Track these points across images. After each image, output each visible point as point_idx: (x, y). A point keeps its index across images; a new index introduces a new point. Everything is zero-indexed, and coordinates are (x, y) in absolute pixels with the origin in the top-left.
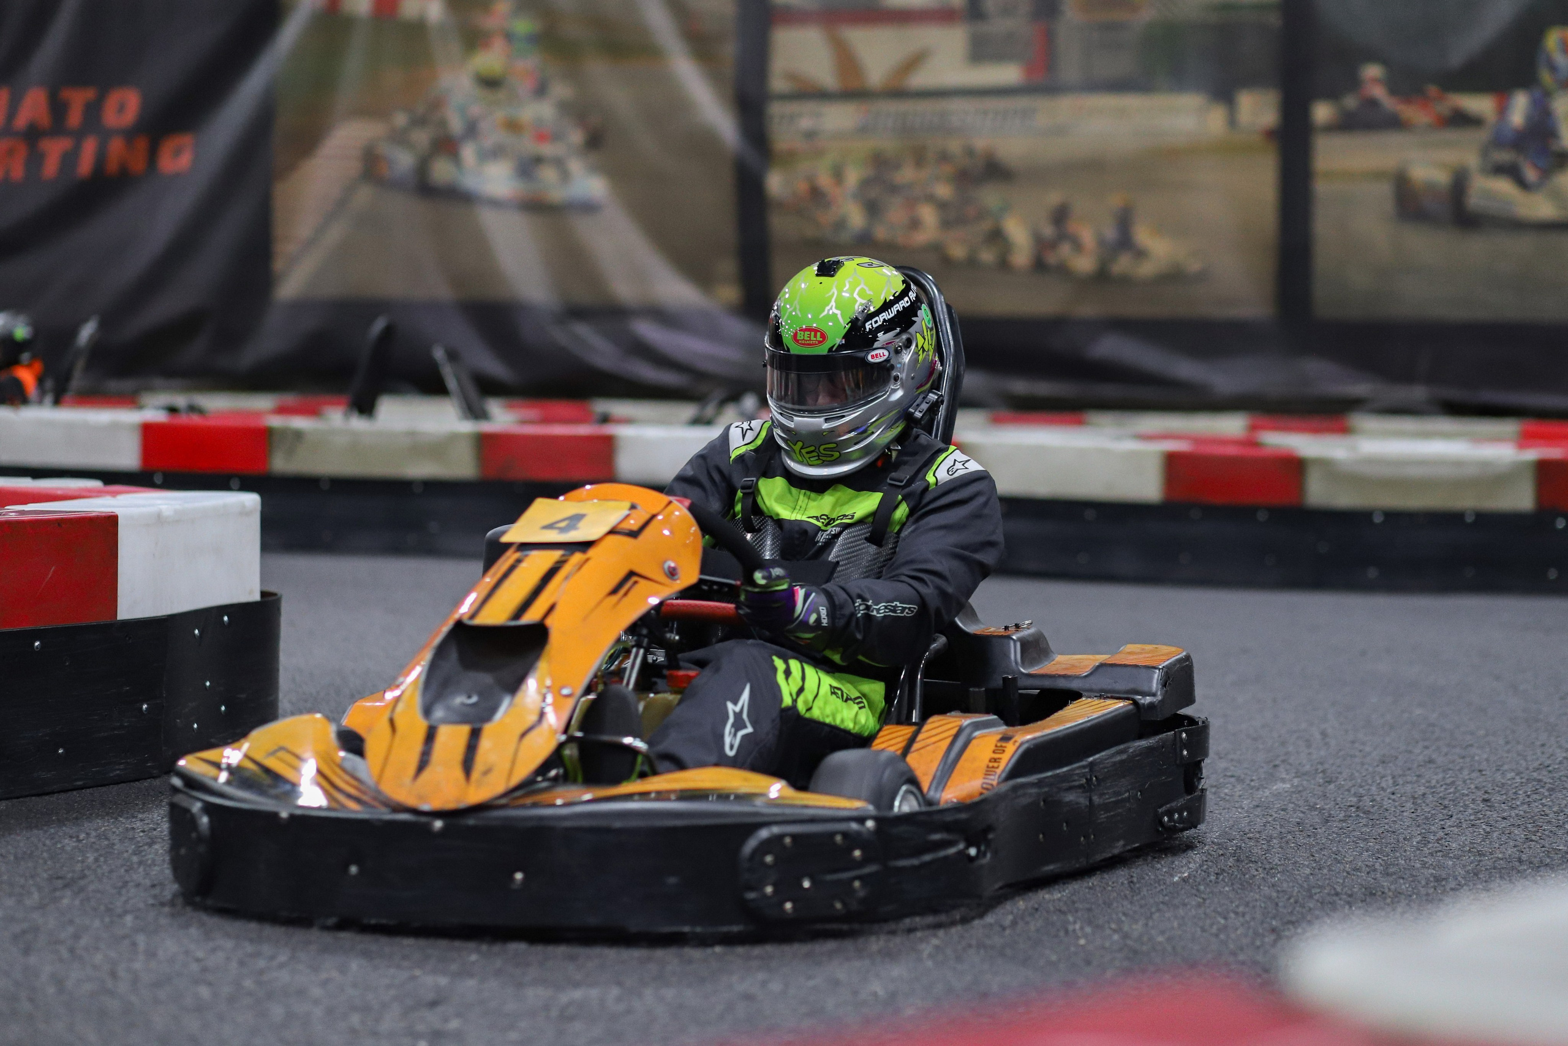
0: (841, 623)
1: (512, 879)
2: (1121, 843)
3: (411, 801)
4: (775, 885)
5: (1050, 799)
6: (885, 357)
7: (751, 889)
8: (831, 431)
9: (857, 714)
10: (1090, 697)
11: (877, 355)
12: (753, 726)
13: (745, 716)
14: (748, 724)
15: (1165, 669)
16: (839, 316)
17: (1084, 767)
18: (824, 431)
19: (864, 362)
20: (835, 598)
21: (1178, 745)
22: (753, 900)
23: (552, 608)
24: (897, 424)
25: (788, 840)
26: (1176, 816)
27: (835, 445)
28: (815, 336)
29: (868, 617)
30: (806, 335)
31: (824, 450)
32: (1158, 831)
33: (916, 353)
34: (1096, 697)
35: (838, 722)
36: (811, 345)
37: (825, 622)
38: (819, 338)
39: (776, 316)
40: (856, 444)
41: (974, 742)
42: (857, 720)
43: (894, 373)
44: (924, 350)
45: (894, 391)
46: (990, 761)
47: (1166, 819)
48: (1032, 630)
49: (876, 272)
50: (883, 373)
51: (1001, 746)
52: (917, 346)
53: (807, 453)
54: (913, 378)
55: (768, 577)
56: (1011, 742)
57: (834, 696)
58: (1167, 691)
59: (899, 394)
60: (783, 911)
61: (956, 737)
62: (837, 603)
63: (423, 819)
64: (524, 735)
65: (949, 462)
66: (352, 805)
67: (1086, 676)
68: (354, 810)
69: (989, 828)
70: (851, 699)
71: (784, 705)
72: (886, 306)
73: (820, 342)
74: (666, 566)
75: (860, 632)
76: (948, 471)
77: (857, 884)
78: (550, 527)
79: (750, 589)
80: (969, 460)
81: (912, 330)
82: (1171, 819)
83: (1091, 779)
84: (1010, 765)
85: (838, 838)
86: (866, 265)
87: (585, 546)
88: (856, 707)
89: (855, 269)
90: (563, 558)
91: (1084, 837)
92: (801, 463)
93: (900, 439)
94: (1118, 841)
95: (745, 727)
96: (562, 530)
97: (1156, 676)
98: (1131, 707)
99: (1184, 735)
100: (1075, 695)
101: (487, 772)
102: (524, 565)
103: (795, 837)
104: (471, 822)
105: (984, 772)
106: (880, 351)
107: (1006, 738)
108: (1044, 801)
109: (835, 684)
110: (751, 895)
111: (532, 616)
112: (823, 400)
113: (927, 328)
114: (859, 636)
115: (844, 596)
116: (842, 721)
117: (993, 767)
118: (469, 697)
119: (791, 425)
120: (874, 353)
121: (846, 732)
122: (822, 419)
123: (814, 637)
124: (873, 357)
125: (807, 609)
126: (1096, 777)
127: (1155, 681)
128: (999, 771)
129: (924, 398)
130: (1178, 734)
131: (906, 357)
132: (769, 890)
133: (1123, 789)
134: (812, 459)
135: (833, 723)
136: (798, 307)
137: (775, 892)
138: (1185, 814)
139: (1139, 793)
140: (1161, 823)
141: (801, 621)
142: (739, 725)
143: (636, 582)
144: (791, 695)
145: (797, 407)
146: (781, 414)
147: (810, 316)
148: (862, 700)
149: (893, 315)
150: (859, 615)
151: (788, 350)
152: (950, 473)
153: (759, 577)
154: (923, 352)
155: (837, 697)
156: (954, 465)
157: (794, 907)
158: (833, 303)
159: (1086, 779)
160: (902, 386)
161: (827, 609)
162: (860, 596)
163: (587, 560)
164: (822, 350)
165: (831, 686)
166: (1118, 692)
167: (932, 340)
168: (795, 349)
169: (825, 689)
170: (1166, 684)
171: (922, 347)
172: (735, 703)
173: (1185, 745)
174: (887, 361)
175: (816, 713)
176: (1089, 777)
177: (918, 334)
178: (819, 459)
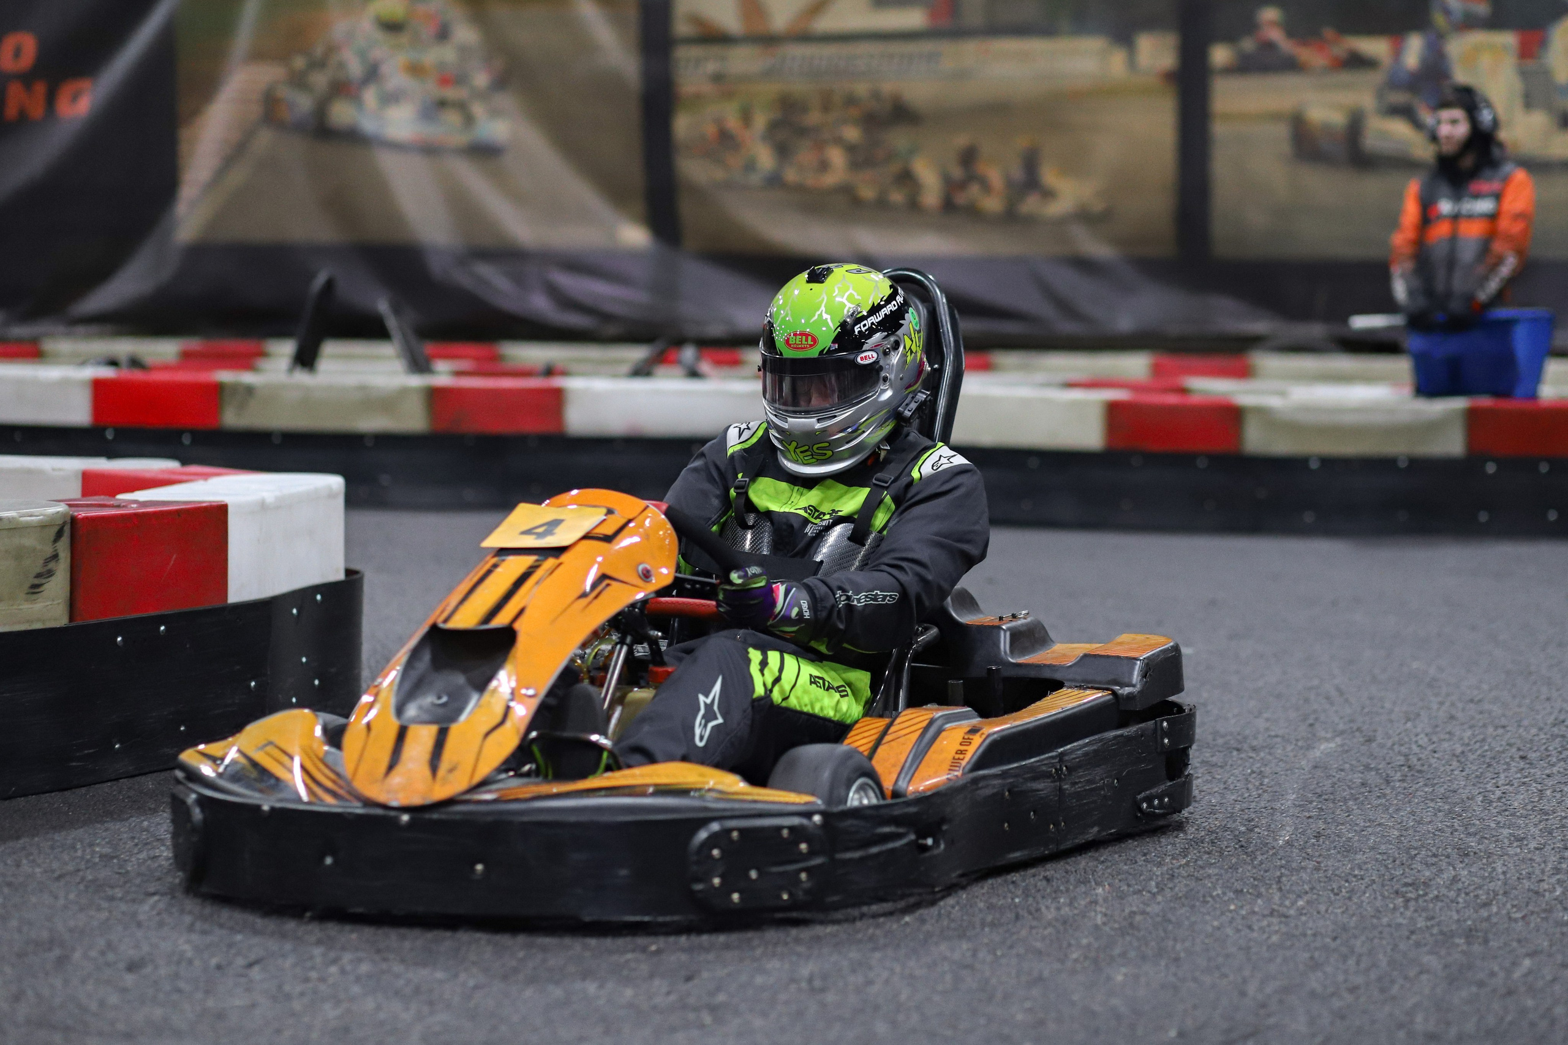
0: (824, 614)
1: (473, 870)
2: (1096, 829)
3: (381, 796)
4: (722, 876)
5: (1016, 789)
6: (874, 359)
7: (699, 880)
8: (824, 430)
9: (838, 702)
10: (1071, 687)
11: (867, 357)
12: (724, 717)
13: (716, 707)
14: (719, 716)
15: (1146, 661)
16: (829, 320)
17: (1052, 758)
18: (817, 430)
19: (854, 364)
20: (816, 592)
21: (1159, 732)
22: (700, 891)
23: (521, 612)
24: (887, 423)
25: (735, 834)
26: (1156, 802)
27: (827, 444)
28: (807, 340)
29: (849, 607)
30: (798, 340)
31: (817, 449)
32: (1137, 817)
33: (904, 355)
34: (1076, 687)
35: (817, 710)
36: (802, 348)
37: (807, 615)
38: (810, 342)
39: (769, 322)
40: (848, 443)
41: (944, 734)
42: (838, 709)
43: (883, 374)
44: (912, 352)
45: (884, 391)
46: (956, 753)
47: (1145, 805)
48: (1029, 619)
49: (864, 277)
50: (871, 375)
51: (969, 739)
52: (905, 347)
53: (801, 452)
54: (901, 379)
55: (745, 576)
56: (978, 734)
57: (814, 686)
58: (1146, 682)
59: (888, 394)
60: (731, 901)
61: (926, 729)
62: (818, 596)
63: (392, 813)
64: (487, 734)
65: (935, 457)
66: (329, 799)
67: (1070, 666)
68: (329, 803)
69: (943, 820)
70: (833, 688)
71: (755, 695)
72: (875, 310)
73: (811, 346)
74: (641, 568)
75: (842, 622)
76: (933, 466)
77: (803, 876)
78: (528, 532)
79: (728, 587)
80: (955, 455)
81: (900, 332)
82: (1150, 805)
83: (1061, 769)
84: (975, 757)
85: (785, 833)
86: (855, 271)
87: (558, 551)
88: (837, 695)
89: (844, 275)
90: (537, 564)
91: (1054, 825)
92: (796, 462)
93: (889, 438)
94: (1093, 827)
95: (716, 718)
96: (540, 536)
97: (1137, 668)
98: (1111, 697)
99: (1165, 724)
100: (1057, 685)
101: (451, 770)
102: (499, 570)
103: (742, 831)
104: (435, 816)
105: (950, 763)
106: (869, 353)
107: (974, 731)
108: (1009, 791)
109: (816, 673)
110: (699, 887)
111: (501, 620)
112: (815, 402)
113: (915, 330)
114: (841, 626)
115: (824, 589)
116: (822, 709)
117: (959, 759)
118: (439, 698)
119: (786, 426)
120: (863, 355)
121: (826, 720)
122: (814, 420)
123: (798, 630)
124: (862, 359)
125: (789, 603)
126: (1066, 766)
127: (1136, 673)
128: (964, 763)
129: (913, 398)
130: (1159, 724)
131: (895, 359)
132: (717, 881)
133: (1098, 778)
134: (806, 458)
135: (811, 711)
136: (789, 312)
137: (722, 884)
138: (1166, 800)
139: (1116, 781)
140: (1140, 810)
141: (783, 616)
142: (709, 716)
143: (608, 585)
144: (765, 685)
145: (791, 408)
146: (776, 415)
147: (803, 321)
148: (847, 689)
149: (881, 318)
150: (841, 606)
151: (781, 354)
152: (935, 468)
153: (734, 577)
154: (911, 354)
155: (817, 686)
156: (939, 460)
157: (741, 898)
158: (823, 308)
159: (1056, 769)
160: (891, 386)
161: (808, 602)
162: (840, 588)
163: (560, 564)
164: (814, 353)
165: (811, 675)
166: (1100, 683)
167: (919, 342)
168: (788, 353)
169: (804, 678)
170: (1146, 675)
171: (910, 349)
172: (707, 695)
173: (1165, 734)
174: (876, 362)
175: (793, 702)
176: (1058, 767)
177: (905, 336)
178: (813, 458)
